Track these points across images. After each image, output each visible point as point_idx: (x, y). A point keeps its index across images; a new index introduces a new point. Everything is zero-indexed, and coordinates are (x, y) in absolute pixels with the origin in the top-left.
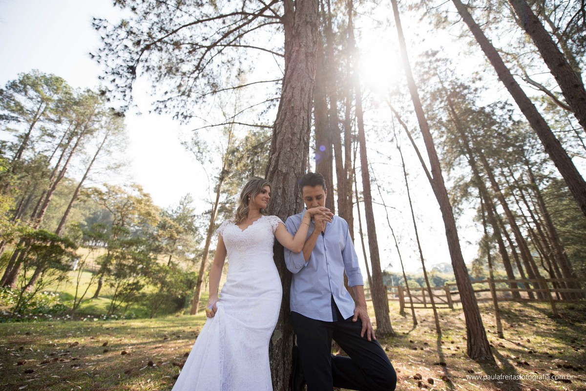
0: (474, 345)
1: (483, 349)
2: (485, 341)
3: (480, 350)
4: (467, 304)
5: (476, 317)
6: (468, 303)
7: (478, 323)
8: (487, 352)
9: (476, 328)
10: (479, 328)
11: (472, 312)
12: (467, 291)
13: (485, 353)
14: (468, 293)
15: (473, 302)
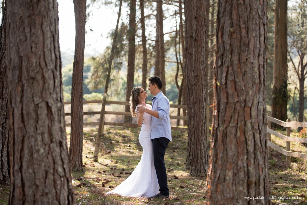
0: (72, 160)
1: (77, 163)
2: (80, 157)
3: (75, 163)
4: (74, 129)
5: (79, 139)
6: (76, 128)
7: (79, 144)
8: (79, 165)
9: (76, 148)
10: (78, 147)
11: (77, 135)
12: (77, 118)
13: (78, 166)
14: (77, 120)
15: (80, 127)
